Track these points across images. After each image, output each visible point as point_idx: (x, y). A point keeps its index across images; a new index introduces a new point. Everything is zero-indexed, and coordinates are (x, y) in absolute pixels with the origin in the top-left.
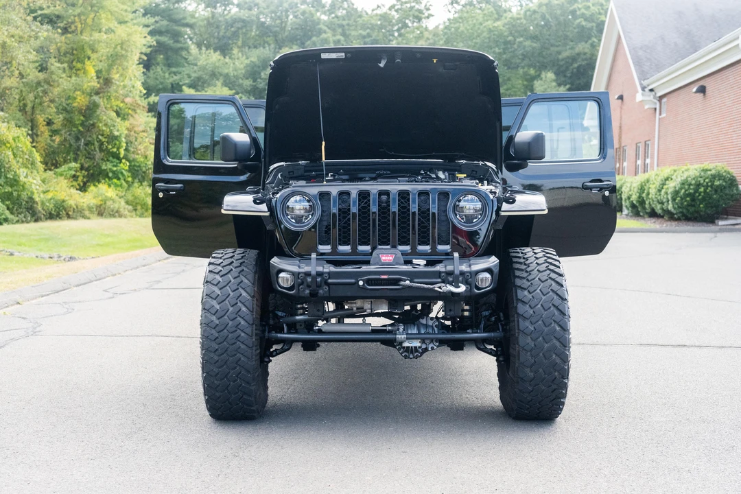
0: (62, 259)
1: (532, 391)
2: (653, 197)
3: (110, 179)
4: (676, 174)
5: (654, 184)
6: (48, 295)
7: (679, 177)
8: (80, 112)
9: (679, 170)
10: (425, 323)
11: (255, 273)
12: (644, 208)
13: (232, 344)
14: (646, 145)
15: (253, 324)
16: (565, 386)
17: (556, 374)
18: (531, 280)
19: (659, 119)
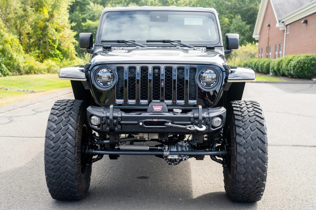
0: (28, 92)
1: (244, 188)
2: (284, 68)
3: (53, 57)
4: (294, 58)
5: (284, 62)
6: (4, 112)
7: (296, 59)
8: (41, 29)
9: (296, 56)
10: (181, 144)
11: (79, 114)
12: (280, 73)
13: (63, 159)
14: (280, 46)
15: (75, 146)
16: (264, 185)
17: (259, 178)
18: (245, 122)
19: (286, 35)
